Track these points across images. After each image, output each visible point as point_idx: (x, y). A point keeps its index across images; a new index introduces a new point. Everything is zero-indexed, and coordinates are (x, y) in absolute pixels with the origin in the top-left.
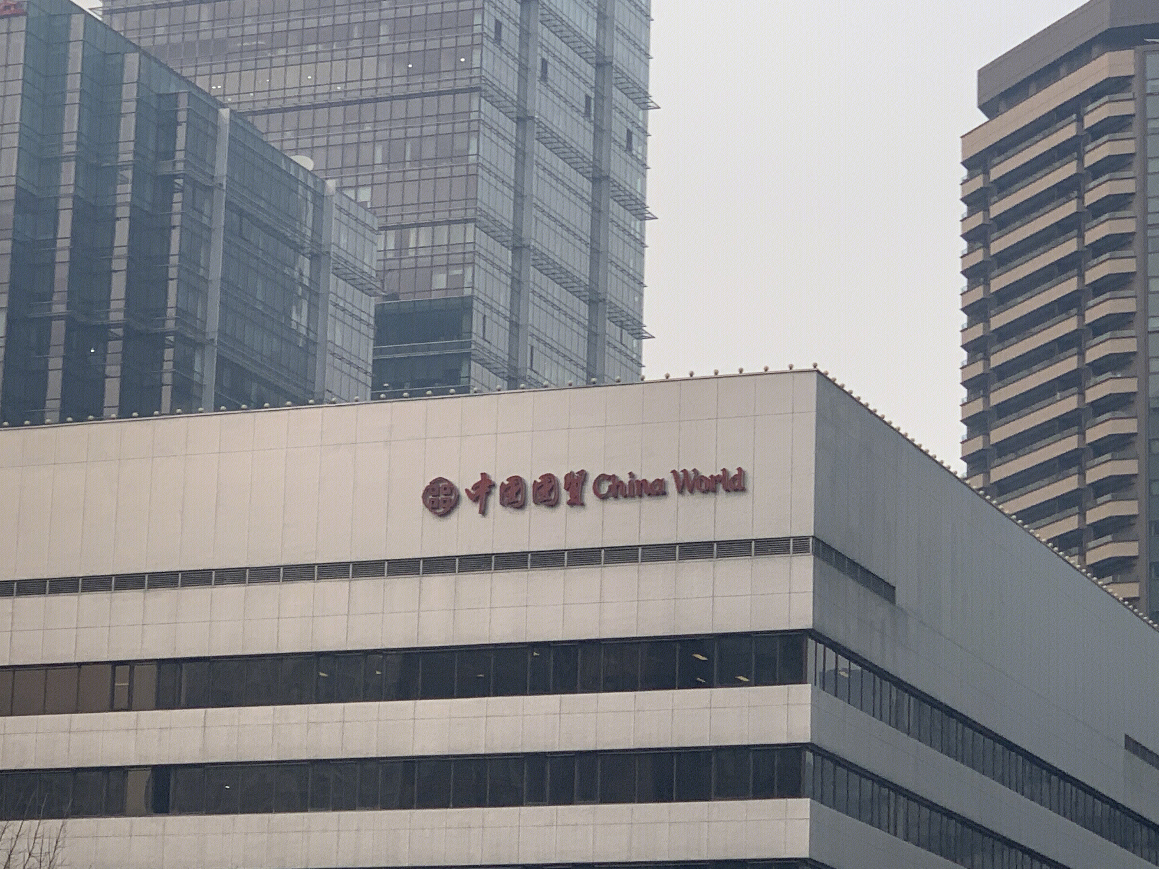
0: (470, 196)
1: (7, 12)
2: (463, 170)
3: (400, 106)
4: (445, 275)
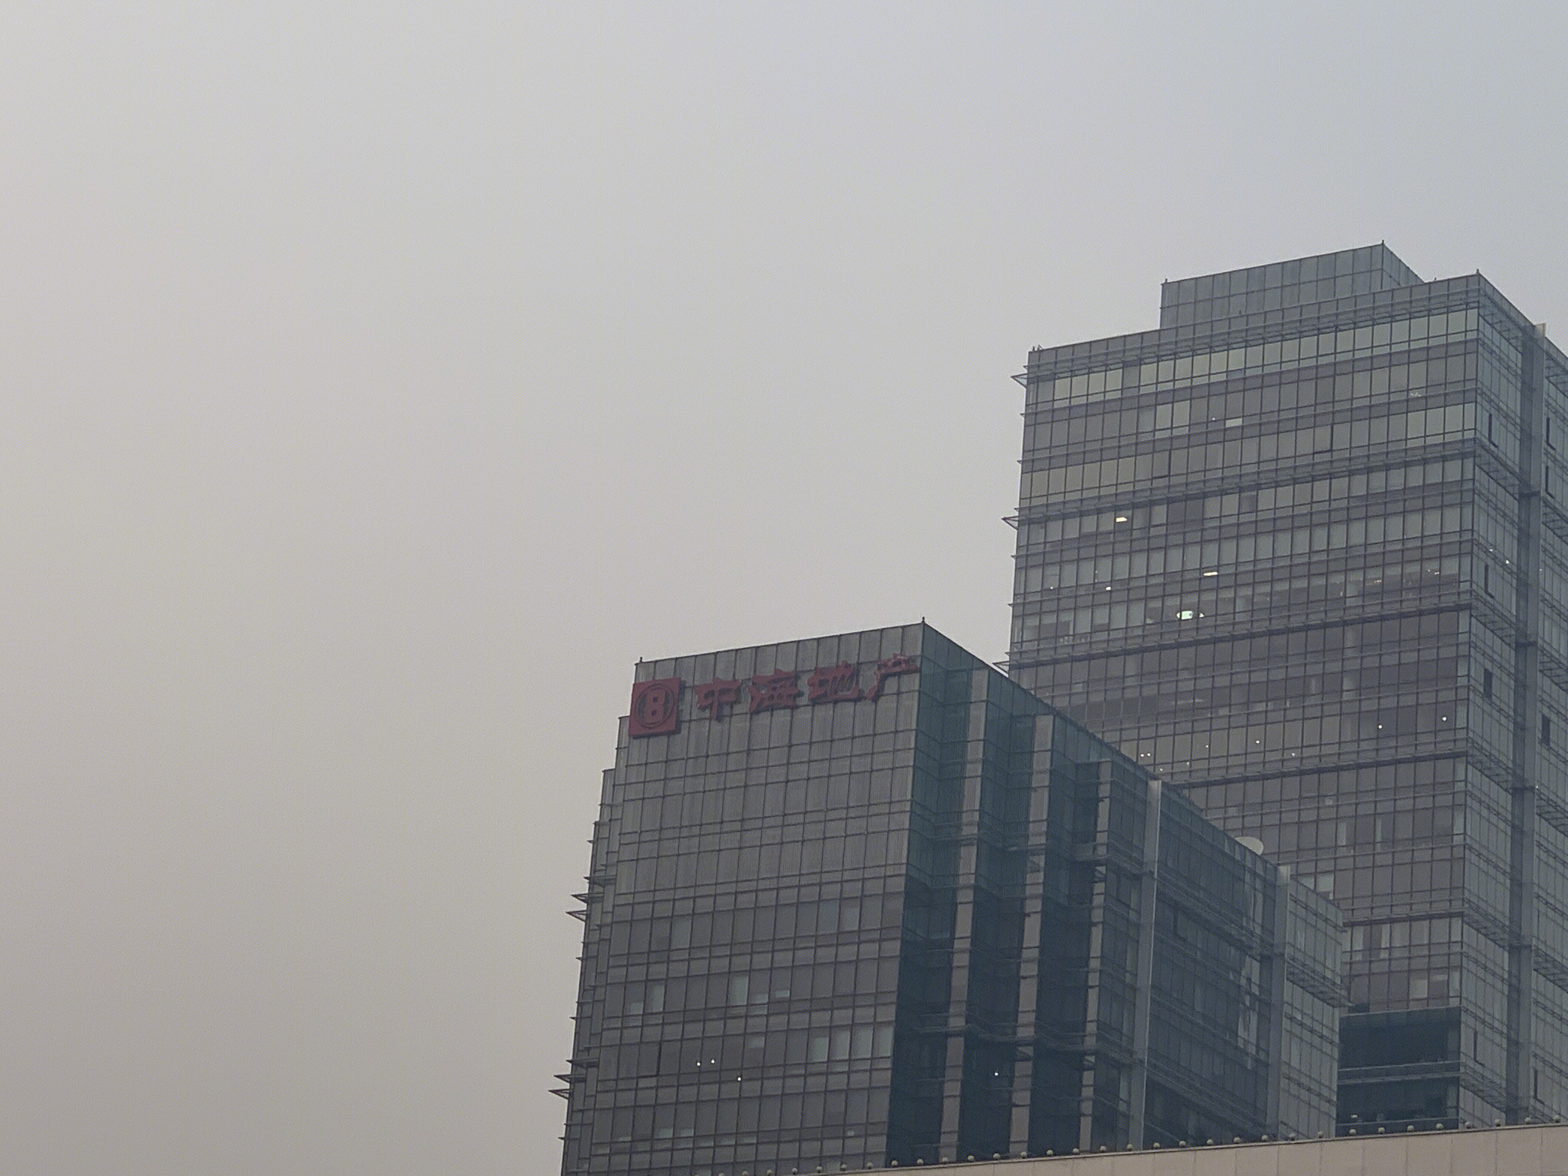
0: (1455, 884)
1: (898, 669)
2: (1446, 853)
3: (1368, 776)
4: (1426, 982)
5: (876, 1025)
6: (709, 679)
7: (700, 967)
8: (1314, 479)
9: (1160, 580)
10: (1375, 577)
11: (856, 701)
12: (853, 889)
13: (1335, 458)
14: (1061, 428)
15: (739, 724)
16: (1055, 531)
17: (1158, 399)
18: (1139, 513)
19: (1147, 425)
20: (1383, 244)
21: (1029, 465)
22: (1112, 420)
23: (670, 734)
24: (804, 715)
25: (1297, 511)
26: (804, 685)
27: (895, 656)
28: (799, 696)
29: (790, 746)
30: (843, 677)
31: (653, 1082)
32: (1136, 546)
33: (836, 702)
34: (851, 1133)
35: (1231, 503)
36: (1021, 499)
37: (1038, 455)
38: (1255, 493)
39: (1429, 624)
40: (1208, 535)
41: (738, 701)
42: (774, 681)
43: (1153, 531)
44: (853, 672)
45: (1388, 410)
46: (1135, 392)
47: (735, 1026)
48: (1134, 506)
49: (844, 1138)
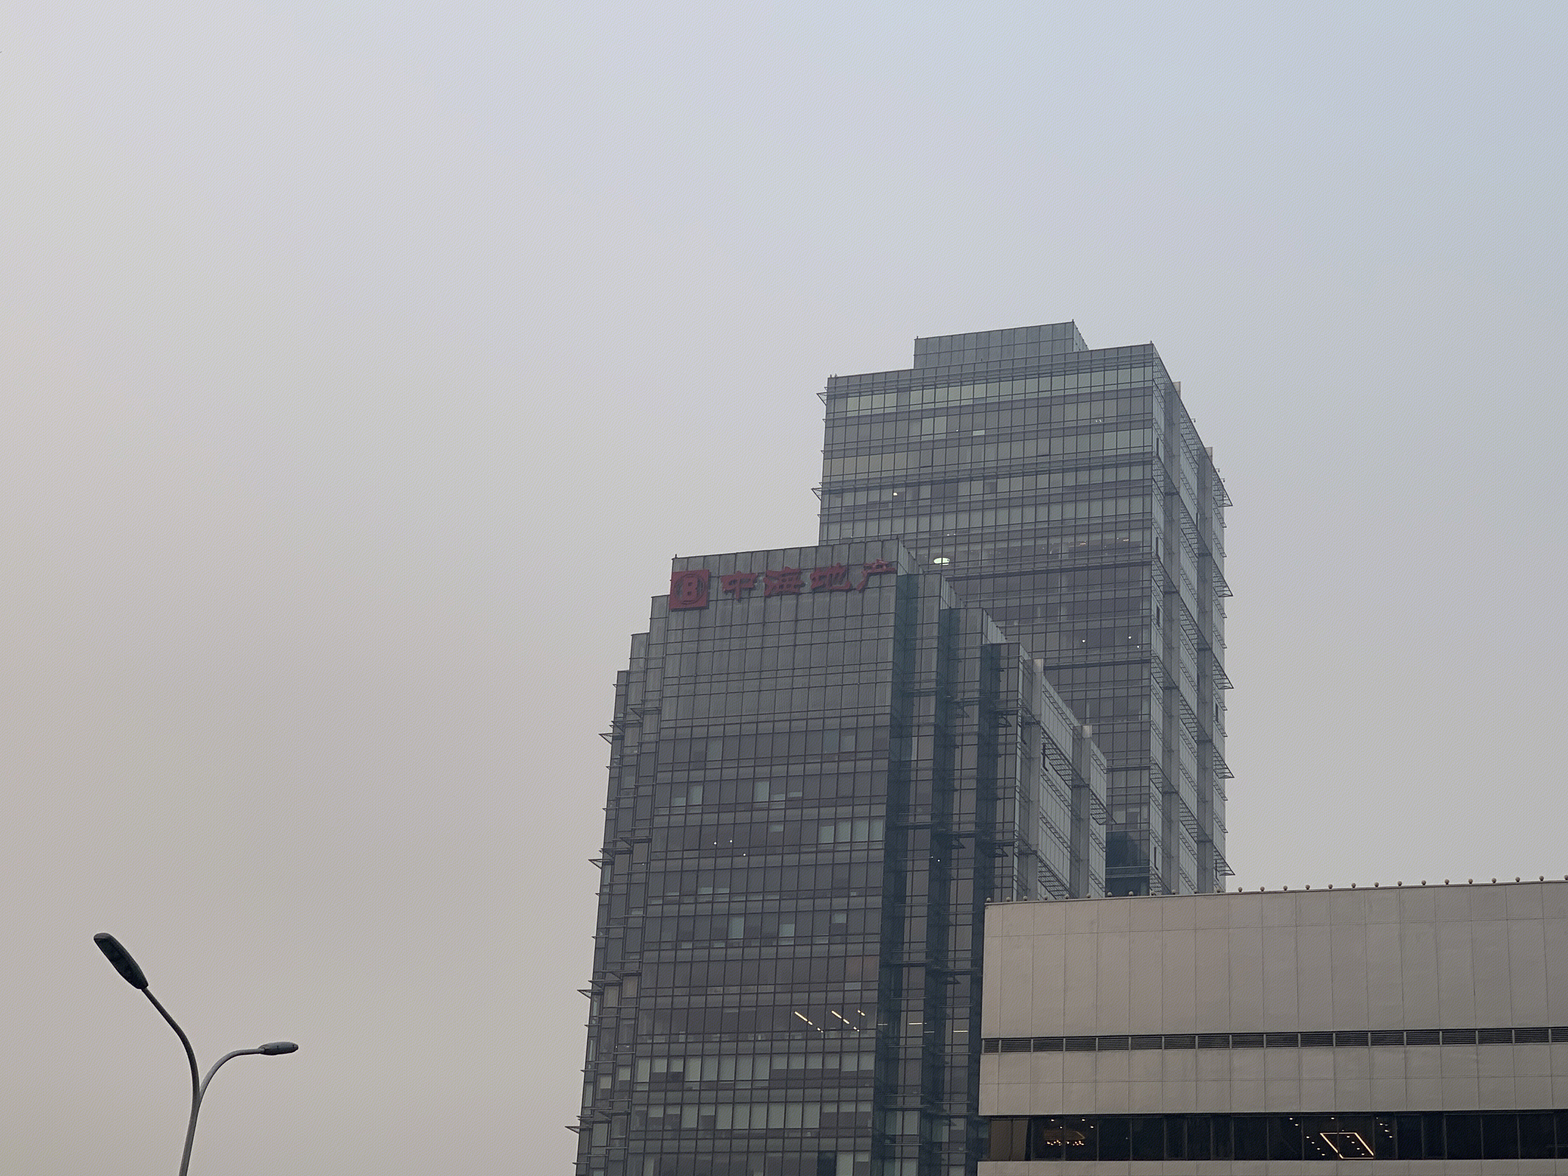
0: (1144, 748)
1: (879, 570)
2: (1137, 727)
3: (1080, 674)
4: (1125, 812)
5: (870, 818)
6: (731, 572)
7: (730, 774)
8: (1037, 473)
9: (927, 536)
10: (1082, 541)
11: (847, 591)
12: (850, 722)
13: (1052, 460)
14: (852, 431)
15: (756, 604)
16: (849, 499)
17: (923, 414)
18: (910, 491)
19: (915, 429)
20: (1073, 322)
21: (829, 453)
22: (890, 428)
23: (701, 609)
24: (806, 600)
25: (1026, 494)
26: (806, 578)
27: (878, 560)
28: (802, 587)
29: (797, 621)
30: (838, 574)
31: (696, 854)
32: (909, 512)
33: (831, 591)
34: (853, 894)
35: (977, 487)
36: (823, 477)
37: (835, 447)
38: (995, 480)
39: (1122, 574)
40: (960, 507)
41: (754, 588)
42: (783, 575)
43: (921, 503)
44: (844, 571)
45: (1090, 430)
46: (906, 409)
47: (759, 816)
48: (907, 485)
49: (849, 897)
